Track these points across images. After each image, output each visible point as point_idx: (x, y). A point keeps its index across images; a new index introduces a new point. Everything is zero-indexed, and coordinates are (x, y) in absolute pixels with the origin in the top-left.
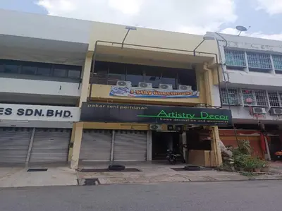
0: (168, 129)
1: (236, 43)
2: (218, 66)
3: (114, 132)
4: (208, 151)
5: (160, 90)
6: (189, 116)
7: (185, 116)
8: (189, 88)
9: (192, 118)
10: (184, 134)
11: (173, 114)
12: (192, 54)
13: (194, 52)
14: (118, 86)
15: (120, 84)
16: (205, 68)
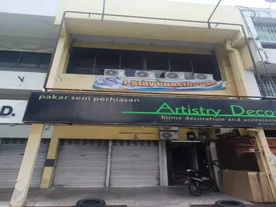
0: (188, 139)
1: (268, 13)
2: (248, 41)
3: (110, 144)
4: (254, 173)
5: (167, 80)
6: (211, 112)
7: (205, 112)
8: (210, 77)
9: (217, 114)
10: (213, 146)
11: (183, 108)
12: (206, 25)
13: (209, 23)
14: (106, 76)
15: (108, 73)
16: (229, 47)
